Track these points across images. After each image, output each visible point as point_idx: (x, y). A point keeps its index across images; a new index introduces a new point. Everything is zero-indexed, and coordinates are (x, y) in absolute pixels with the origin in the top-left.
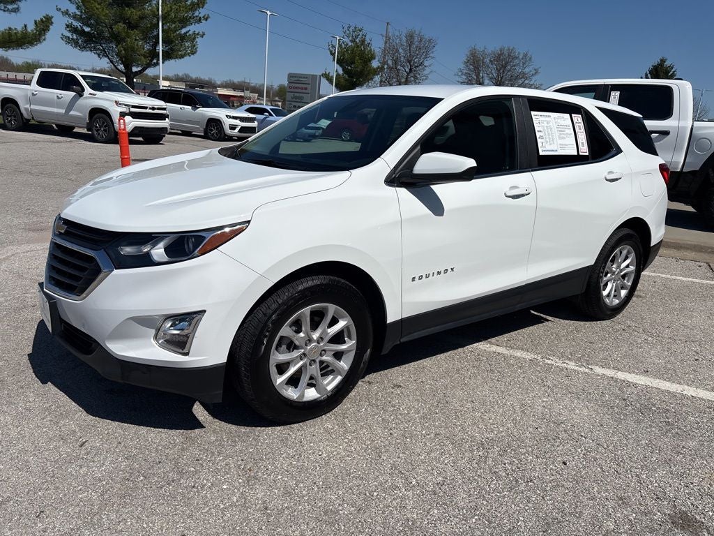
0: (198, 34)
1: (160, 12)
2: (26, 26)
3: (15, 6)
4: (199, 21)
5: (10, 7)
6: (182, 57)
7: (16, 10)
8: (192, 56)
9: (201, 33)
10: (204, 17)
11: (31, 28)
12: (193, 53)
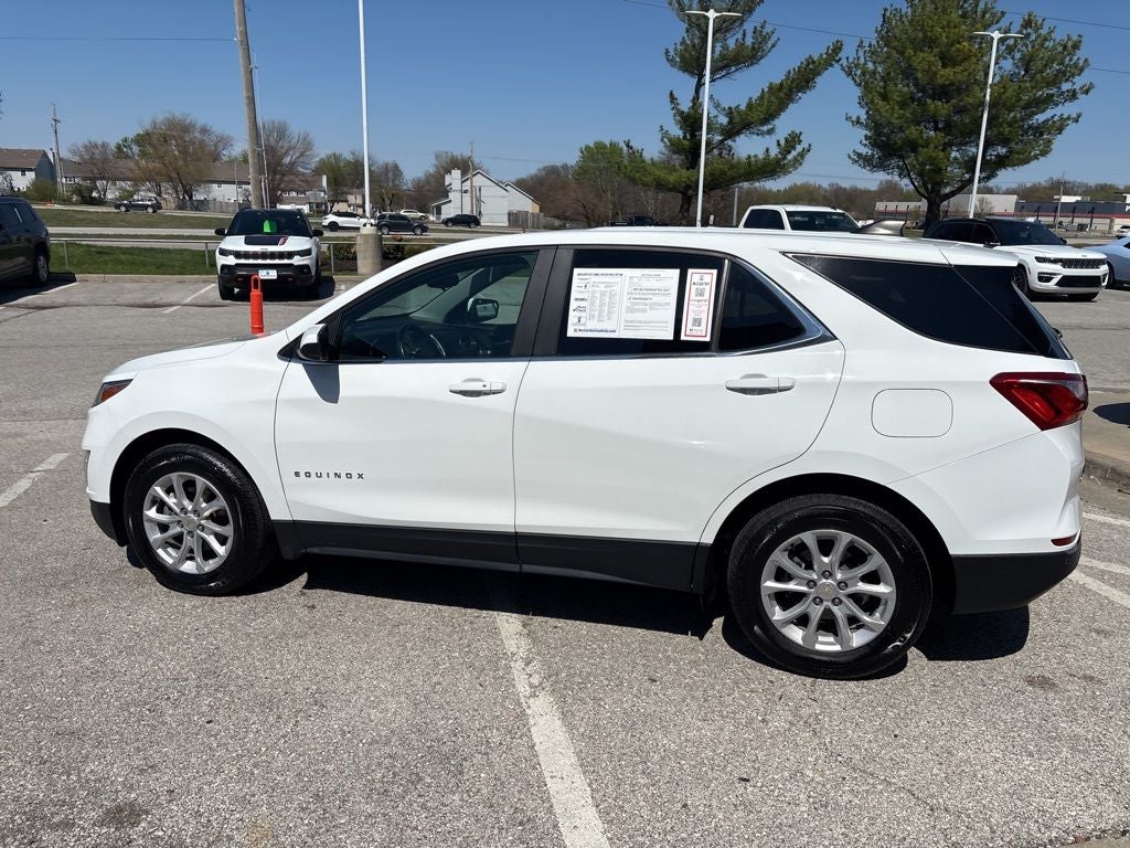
0: (1068, 118)
1: (988, 98)
2: (767, 150)
3: (771, 127)
4: (1073, 95)
5: (765, 128)
6: (1027, 161)
7: (770, 132)
8: (1042, 159)
9: (1075, 116)
10: (1081, 88)
11: (774, 152)
12: (1044, 153)
